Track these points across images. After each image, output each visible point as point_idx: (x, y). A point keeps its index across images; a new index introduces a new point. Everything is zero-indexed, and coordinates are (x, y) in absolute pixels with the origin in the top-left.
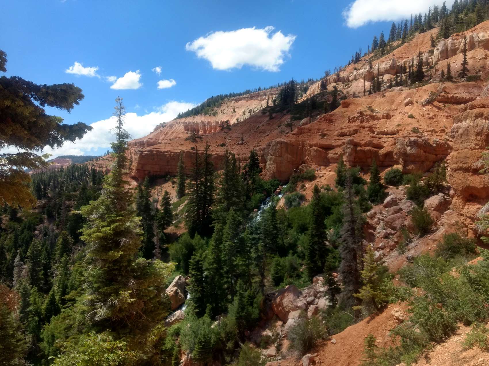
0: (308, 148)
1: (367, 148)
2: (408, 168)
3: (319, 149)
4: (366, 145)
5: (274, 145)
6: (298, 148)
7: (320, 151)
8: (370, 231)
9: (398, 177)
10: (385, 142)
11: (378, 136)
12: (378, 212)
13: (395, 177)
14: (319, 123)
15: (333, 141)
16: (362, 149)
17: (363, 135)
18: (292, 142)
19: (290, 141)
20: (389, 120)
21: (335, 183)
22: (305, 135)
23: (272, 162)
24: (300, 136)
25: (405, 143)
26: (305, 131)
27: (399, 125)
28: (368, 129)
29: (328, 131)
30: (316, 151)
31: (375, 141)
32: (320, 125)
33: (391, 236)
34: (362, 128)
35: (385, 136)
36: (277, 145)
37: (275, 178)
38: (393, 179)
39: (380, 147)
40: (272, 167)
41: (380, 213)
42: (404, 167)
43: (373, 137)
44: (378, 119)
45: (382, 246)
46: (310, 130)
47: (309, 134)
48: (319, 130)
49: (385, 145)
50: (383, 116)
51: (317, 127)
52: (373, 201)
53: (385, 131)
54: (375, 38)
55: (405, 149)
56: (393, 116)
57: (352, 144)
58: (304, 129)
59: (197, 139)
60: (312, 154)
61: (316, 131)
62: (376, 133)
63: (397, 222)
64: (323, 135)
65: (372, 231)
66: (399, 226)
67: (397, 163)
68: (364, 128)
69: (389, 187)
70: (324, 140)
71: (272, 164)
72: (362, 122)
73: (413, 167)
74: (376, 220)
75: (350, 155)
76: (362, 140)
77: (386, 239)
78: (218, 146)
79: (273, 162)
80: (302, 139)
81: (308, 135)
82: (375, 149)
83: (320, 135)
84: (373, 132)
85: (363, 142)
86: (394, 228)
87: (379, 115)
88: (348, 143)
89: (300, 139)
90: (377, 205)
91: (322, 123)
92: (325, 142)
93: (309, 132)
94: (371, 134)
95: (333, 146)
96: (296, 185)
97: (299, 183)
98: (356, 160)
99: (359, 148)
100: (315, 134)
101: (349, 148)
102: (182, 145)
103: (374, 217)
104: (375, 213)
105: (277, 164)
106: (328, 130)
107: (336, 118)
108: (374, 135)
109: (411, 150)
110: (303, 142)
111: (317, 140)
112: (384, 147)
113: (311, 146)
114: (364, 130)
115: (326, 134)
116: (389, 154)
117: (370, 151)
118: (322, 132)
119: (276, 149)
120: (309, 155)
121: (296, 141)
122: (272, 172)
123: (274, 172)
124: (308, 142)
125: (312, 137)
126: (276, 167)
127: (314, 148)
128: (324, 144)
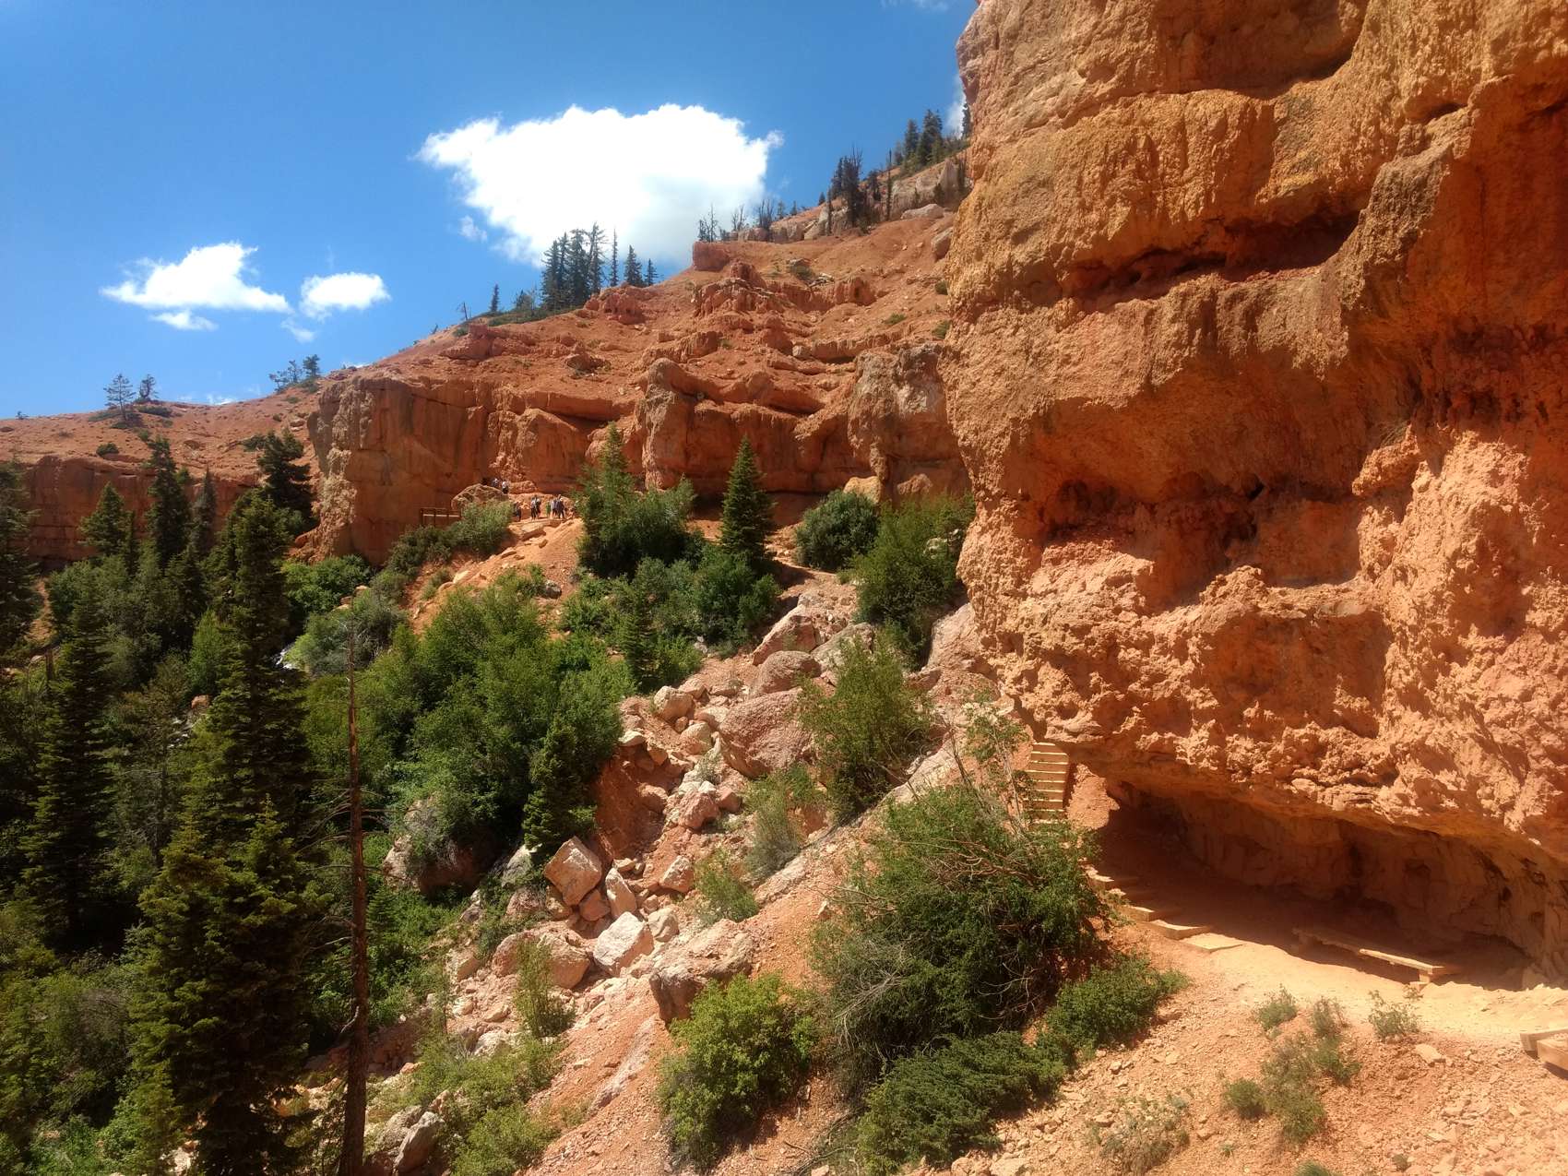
0: (504, 413)
1: (745, 408)
2: (903, 487)
3: (548, 416)
4: (740, 395)
5: (350, 399)
6: (466, 414)
7: (554, 426)
8: (649, 789)
9: (853, 531)
10: (827, 388)
11: (803, 365)
12: (716, 689)
13: (843, 528)
14: (579, 320)
15: (621, 390)
16: (718, 409)
17: (737, 357)
18: (435, 386)
19: (428, 381)
20: (863, 309)
21: (577, 559)
22: (505, 361)
23: (340, 478)
24: (483, 364)
25: (891, 372)
26: (509, 343)
27: (895, 320)
28: (761, 334)
29: (613, 353)
30: (535, 425)
31: (784, 382)
32: (583, 326)
33: (733, 819)
34: (739, 332)
35: (833, 367)
36: (363, 399)
37: (354, 551)
38: (832, 539)
39: (803, 406)
40: (340, 499)
41: (724, 694)
42: (888, 483)
43: (778, 366)
44: (824, 306)
45: (674, 877)
46: (531, 343)
47: (523, 359)
48: (569, 342)
49: (826, 398)
50: (841, 289)
51: (563, 333)
52: (714, 638)
53: (834, 344)
55: (890, 400)
56: (882, 294)
57: (675, 388)
58: (505, 335)
60: (519, 441)
61: (555, 347)
62: (796, 350)
63: (773, 736)
64: (586, 366)
65: (660, 792)
66: (783, 758)
67: (865, 471)
68: (748, 329)
69: (811, 577)
70: (580, 383)
71: (342, 485)
72: (743, 307)
73: (922, 484)
74: (695, 728)
75: (666, 432)
76: (730, 375)
77: (704, 838)
79: (346, 477)
80: (485, 375)
81: (518, 362)
82: (775, 414)
83: (571, 363)
84: (786, 349)
85: (730, 385)
86: (756, 772)
87: (826, 291)
88: (657, 382)
89: (478, 375)
90: (732, 655)
91: (596, 321)
92: (586, 391)
93: (525, 352)
94: (776, 356)
95: (618, 406)
97: (428, 569)
98: (693, 461)
99: (703, 406)
100: (551, 359)
101: (659, 401)
103: (689, 714)
104: (703, 697)
106: (612, 348)
107: (660, 307)
108: (787, 359)
109: (911, 398)
110: (488, 388)
111: (556, 379)
112: (822, 406)
113: (518, 406)
114: (749, 337)
115: (600, 363)
116: (832, 435)
117: (755, 421)
118: (578, 351)
119: (357, 413)
120: (510, 446)
121: (457, 383)
122: (339, 524)
123: (347, 524)
124: (510, 387)
125: (532, 371)
126: (359, 502)
127: (531, 413)
128: (575, 399)
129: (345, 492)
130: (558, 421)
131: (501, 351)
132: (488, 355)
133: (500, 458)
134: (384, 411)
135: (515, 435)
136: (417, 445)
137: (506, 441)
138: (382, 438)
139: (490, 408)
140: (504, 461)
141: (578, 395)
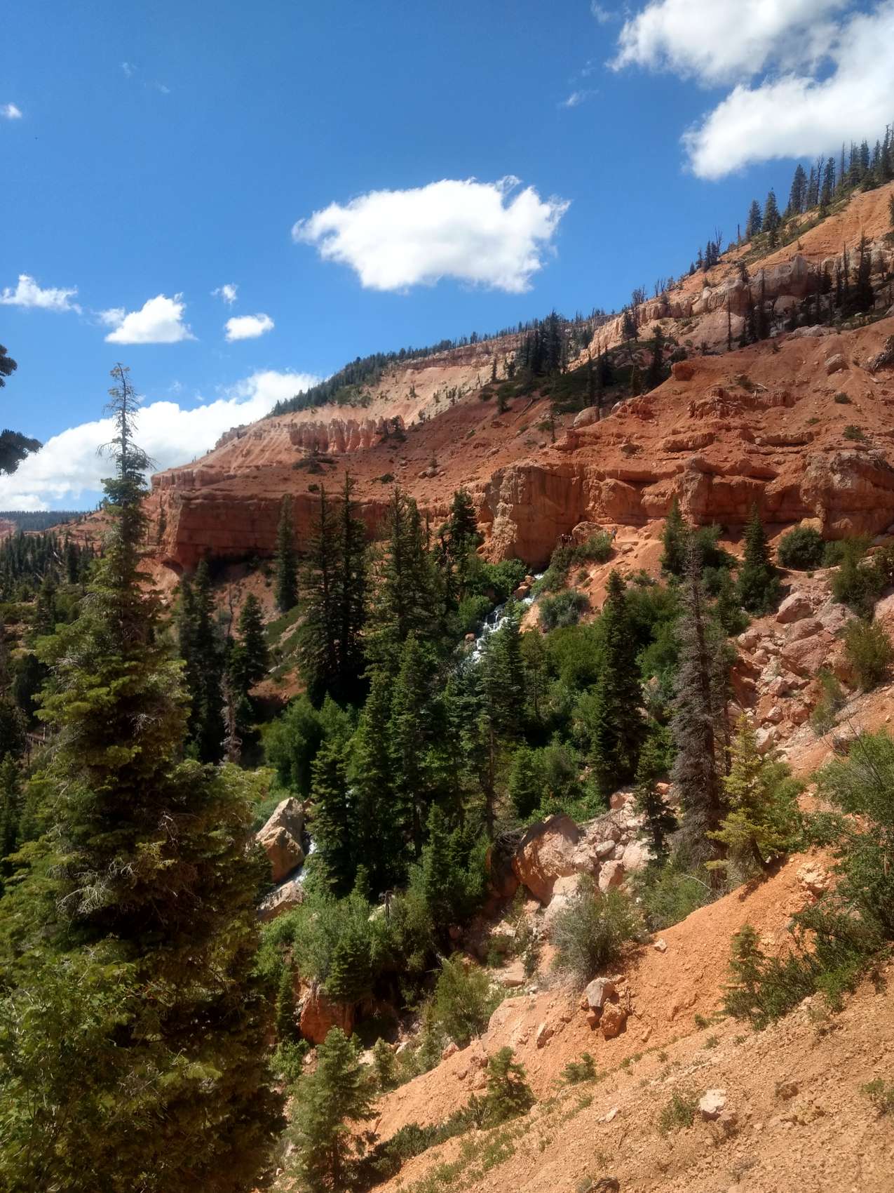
0: (592, 481)
1: (737, 479)
2: (836, 525)
3: (620, 483)
4: (733, 471)
5: (511, 477)
6: (571, 482)
7: (624, 489)
8: (746, 679)
9: (811, 549)
10: (779, 463)
11: (763, 450)
12: (763, 634)
13: (805, 548)
14: (620, 420)
15: (654, 464)
16: (723, 481)
17: (726, 448)
18: (555, 468)
19: (551, 466)
20: (789, 410)
22: (586, 450)
23: (507, 518)
24: (575, 453)
25: (829, 466)
26: (587, 439)
27: (814, 421)
28: (738, 431)
29: (643, 440)
30: (613, 488)
31: (756, 462)
32: (622, 424)
33: (795, 692)
34: (724, 431)
35: (779, 450)
36: (519, 477)
37: (515, 556)
38: (799, 553)
39: (769, 476)
40: (507, 530)
41: (769, 636)
42: (826, 522)
43: (750, 452)
44: (764, 407)
45: (774, 714)
46: (598, 438)
47: (596, 447)
48: (619, 436)
49: (780, 470)
50: (775, 398)
51: (615, 430)
52: (751, 608)
53: (779, 436)
54: (755, 205)
55: (828, 480)
56: (798, 399)
57: (701, 471)
58: (584, 435)
59: (322, 464)
60: (603, 495)
61: (612, 440)
62: (758, 441)
63: (809, 657)
64: (631, 450)
65: (751, 680)
66: (814, 667)
67: (810, 514)
68: (728, 429)
69: (791, 574)
70: (631, 460)
71: (508, 522)
72: (724, 414)
73: (846, 524)
74: (759, 652)
75: (696, 495)
76: (726, 460)
77: (784, 700)
78: (374, 481)
79: (510, 518)
80: (579, 459)
81: (594, 450)
82: (755, 482)
83: (623, 449)
84: (751, 440)
85: (727, 466)
86: (802, 672)
87: (765, 397)
88: (692, 468)
89: (575, 460)
90: (763, 616)
91: (627, 420)
92: (635, 466)
93: (596, 443)
94: (746, 445)
95: (655, 475)
96: (567, 573)
98: (711, 508)
99: (717, 480)
100: (611, 447)
101: (693, 479)
102: (286, 479)
103: (755, 645)
104: (758, 637)
105: (519, 525)
106: (642, 437)
107: (660, 407)
108: (753, 447)
109: (842, 480)
110: (582, 467)
111: (615, 460)
112: (778, 475)
113: (601, 477)
114: (730, 434)
115: (638, 447)
116: (790, 494)
117: (744, 485)
118: (627, 442)
119: (516, 485)
120: (596, 499)
121: (565, 464)
122: (507, 542)
123: (512, 542)
124: (594, 466)
125: (603, 454)
126: (518, 531)
127: (609, 481)
128: (633, 472)
129: (510, 526)
130: (626, 485)
131: (583, 444)
132: (577, 447)
133: (591, 505)
134: (531, 483)
135: (600, 492)
136: (547, 500)
137: (595, 496)
138: (530, 498)
139: (583, 478)
140: (594, 507)
141: (632, 470)
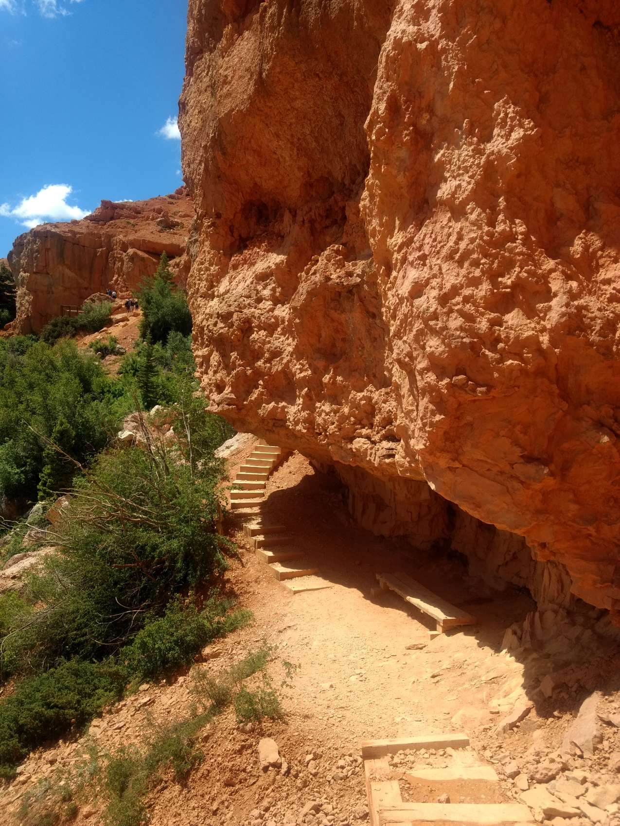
3: (140, 253)
6: (96, 253)
18: (78, 236)
19: (74, 233)
22: (121, 222)
40: (24, 301)
48: (159, 212)
51: (157, 207)
61: (151, 214)
64: (168, 225)
70: (163, 235)
79: (27, 289)
80: (108, 230)
83: (159, 223)
89: (105, 230)
92: (166, 239)
93: (134, 218)
100: (148, 221)
105: (36, 296)
110: (110, 237)
111: (147, 232)
113: (124, 247)
118: (163, 216)
120: (120, 272)
121: (92, 234)
123: (28, 316)
124: (121, 237)
125: (136, 228)
126: (34, 303)
127: (131, 251)
128: (157, 243)
129: (27, 298)
130: (146, 256)
131: (119, 217)
132: (112, 218)
133: (114, 278)
134: (47, 250)
135: (122, 265)
136: (67, 271)
137: (118, 268)
138: (47, 265)
139: (110, 249)
140: (117, 280)
141: (159, 241)
